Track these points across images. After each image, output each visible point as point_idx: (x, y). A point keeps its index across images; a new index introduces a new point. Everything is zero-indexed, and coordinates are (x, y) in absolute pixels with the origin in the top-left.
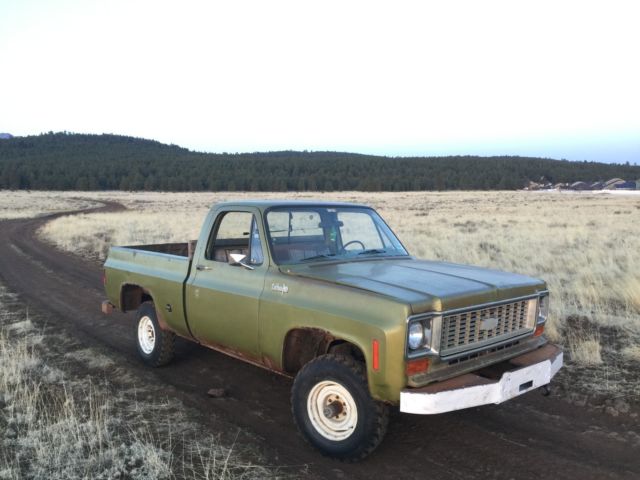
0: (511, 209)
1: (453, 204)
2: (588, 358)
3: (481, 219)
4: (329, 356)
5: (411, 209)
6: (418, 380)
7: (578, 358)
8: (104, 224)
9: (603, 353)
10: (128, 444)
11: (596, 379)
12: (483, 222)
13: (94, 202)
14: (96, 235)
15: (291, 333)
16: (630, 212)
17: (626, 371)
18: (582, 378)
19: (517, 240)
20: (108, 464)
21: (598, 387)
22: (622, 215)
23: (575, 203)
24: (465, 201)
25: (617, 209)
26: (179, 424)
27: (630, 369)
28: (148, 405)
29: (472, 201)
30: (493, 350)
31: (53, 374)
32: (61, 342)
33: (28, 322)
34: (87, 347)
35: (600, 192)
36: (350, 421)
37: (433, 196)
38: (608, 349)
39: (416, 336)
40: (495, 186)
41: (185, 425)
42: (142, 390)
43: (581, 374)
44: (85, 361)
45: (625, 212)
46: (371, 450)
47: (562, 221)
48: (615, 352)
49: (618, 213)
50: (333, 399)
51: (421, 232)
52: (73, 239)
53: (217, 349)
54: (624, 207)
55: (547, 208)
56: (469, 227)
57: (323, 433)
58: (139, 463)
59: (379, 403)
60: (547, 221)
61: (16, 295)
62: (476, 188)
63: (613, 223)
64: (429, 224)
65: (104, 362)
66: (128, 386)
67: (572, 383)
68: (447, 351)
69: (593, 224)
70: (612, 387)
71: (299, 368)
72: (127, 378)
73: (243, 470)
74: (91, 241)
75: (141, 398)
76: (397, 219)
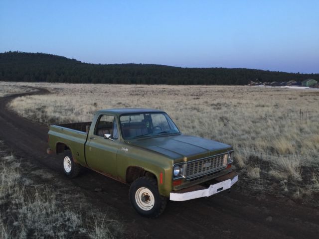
0: (240, 96)
1: (213, 93)
2: (254, 175)
3: (225, 102)
4: (144, 178)
5: (192, 95)
6: (177, 188)
7: (250, 175)
8: (40, 102)
9: (261, 173)
10: (64, 212)
11: (255, 185)
12: (225, 103)
13: (34, 88)
14: (37, 109)
15: (129, 168)
16: (296, 99)
17: (268, 181)
18: (250, 184)
19: (238, 114)
20: (57, 220)
21: (255, 188)
22: (292, 100)
23: (271, 93)
24: (219, 91)
25: (290, 97)
26: (83, 204)
27: (270, 180)
28: (70, 196)
29: (222, 91)
30: (209, 175)
31: (28, 182)
32: (28, 166)
33: (12, 156)
34: (40, 169)
35: (284, 87)
36: (152, 203)
37: (203, 88)
38: (263, 171)
39: (177, 171)
40: (234, 83)
41: (86, 204)
42: (67, 189)
43: (250, 182)
44: (41, 175)
45: (294, 99)
46: (159, 214)
47: (263, 103)
48: (266, 173)
49: (290, 99)
50: (146, 194)
51: (195, 109)
52: (26, 110)
53: (99, 172)
54: (294, 95)
55: (258, 95)
56: (218, 106)
57: (141, 208)
58: (69, 219)
59: (163, 196)
60: (255, 103)
61: (3, 141)
62: (225, 84)
63: (287, 105)
64: (199, 104)
65: (49, 176)
66: (61, 187)
67: (245, 186)
68: (190, 176)
69: (277, 105)
70: (261, 188)
71: (133, 181)
72: (60, 183)
73: (109, 222)
74: (34, 112)
75: (67, 192)
76: (184, 101)
